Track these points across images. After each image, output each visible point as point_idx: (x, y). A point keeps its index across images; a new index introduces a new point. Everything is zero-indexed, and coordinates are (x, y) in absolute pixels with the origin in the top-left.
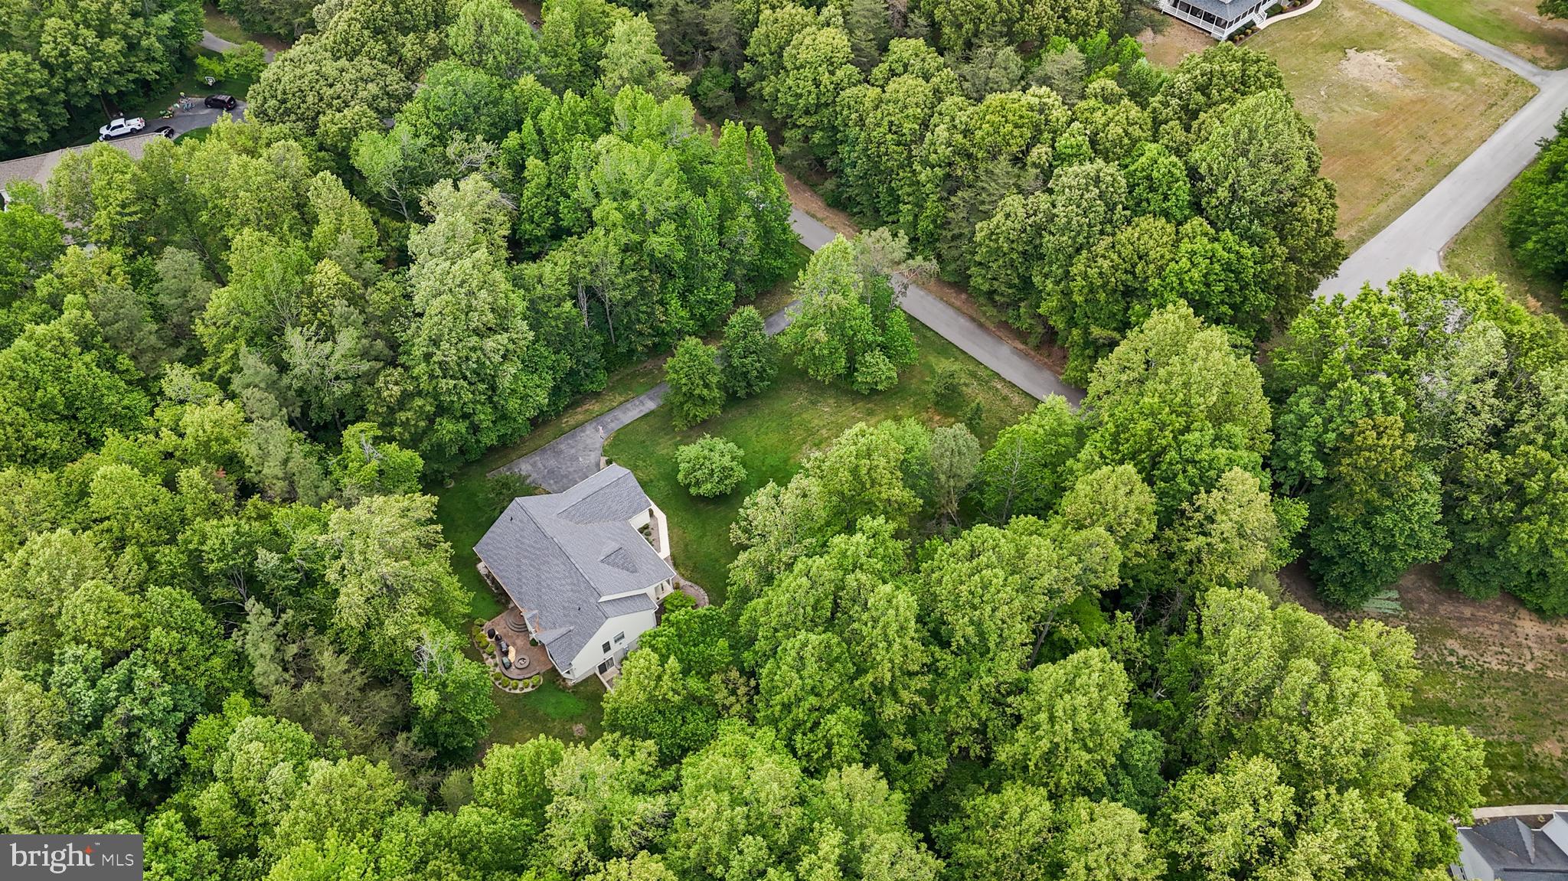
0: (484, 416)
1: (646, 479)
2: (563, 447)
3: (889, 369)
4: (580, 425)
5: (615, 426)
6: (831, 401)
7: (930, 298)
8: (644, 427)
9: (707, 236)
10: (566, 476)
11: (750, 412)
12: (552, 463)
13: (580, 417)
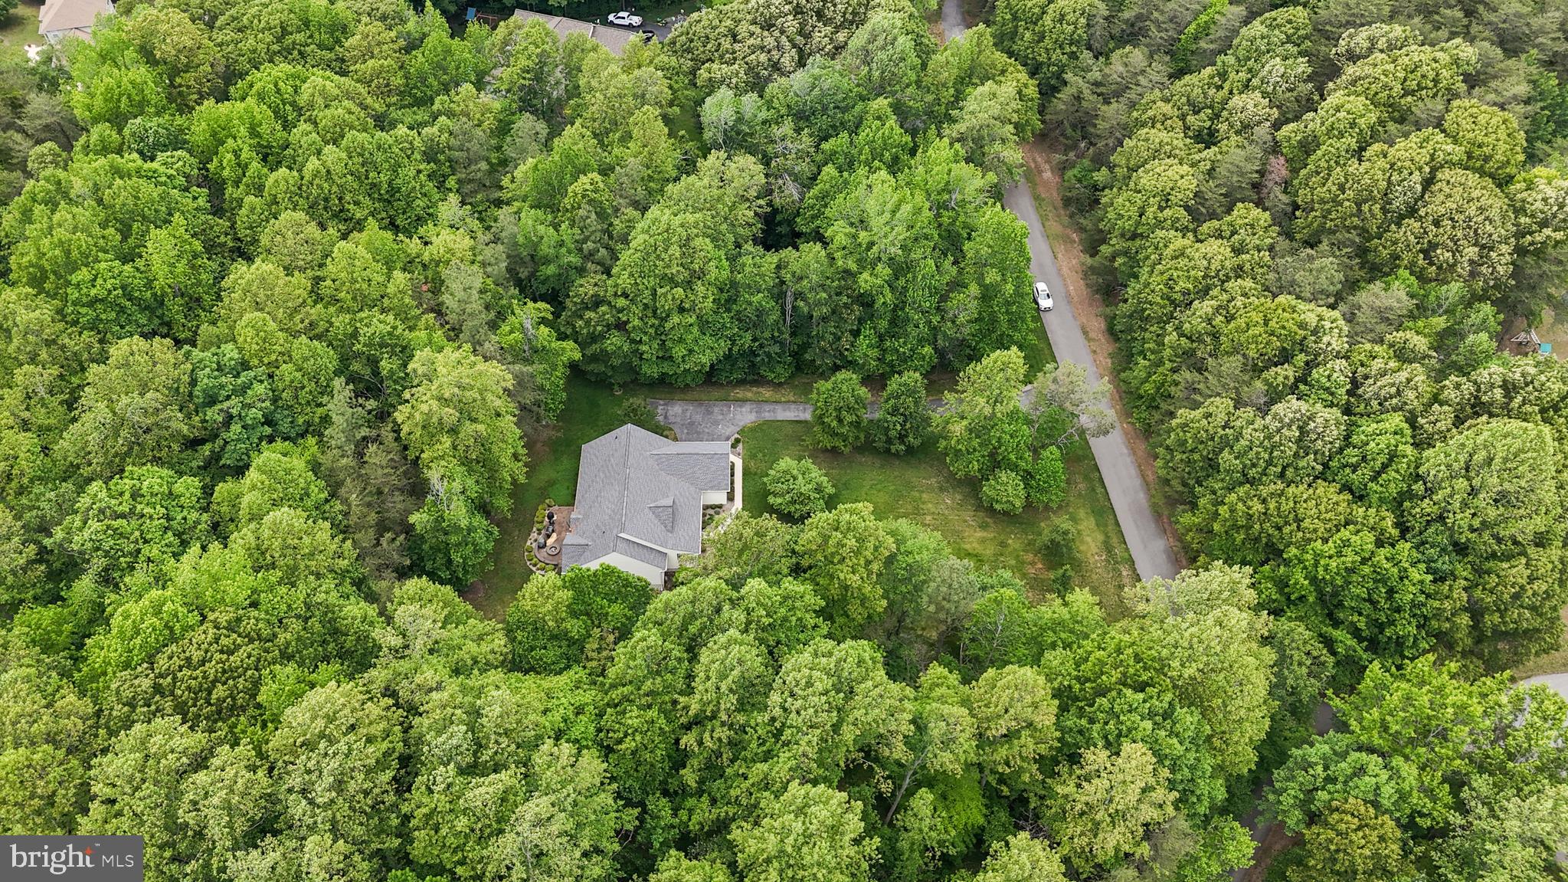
1: (753, 470)
2: (716, 410)
3: (1017, 496)
4: (744, 401)
5: (768, 416)
6: (958, 497)
7: (1129, 460)
8: (789, 429)
10: (698, 433)
11: (882, 467)
12: (698, 418)
13: (749, 395)
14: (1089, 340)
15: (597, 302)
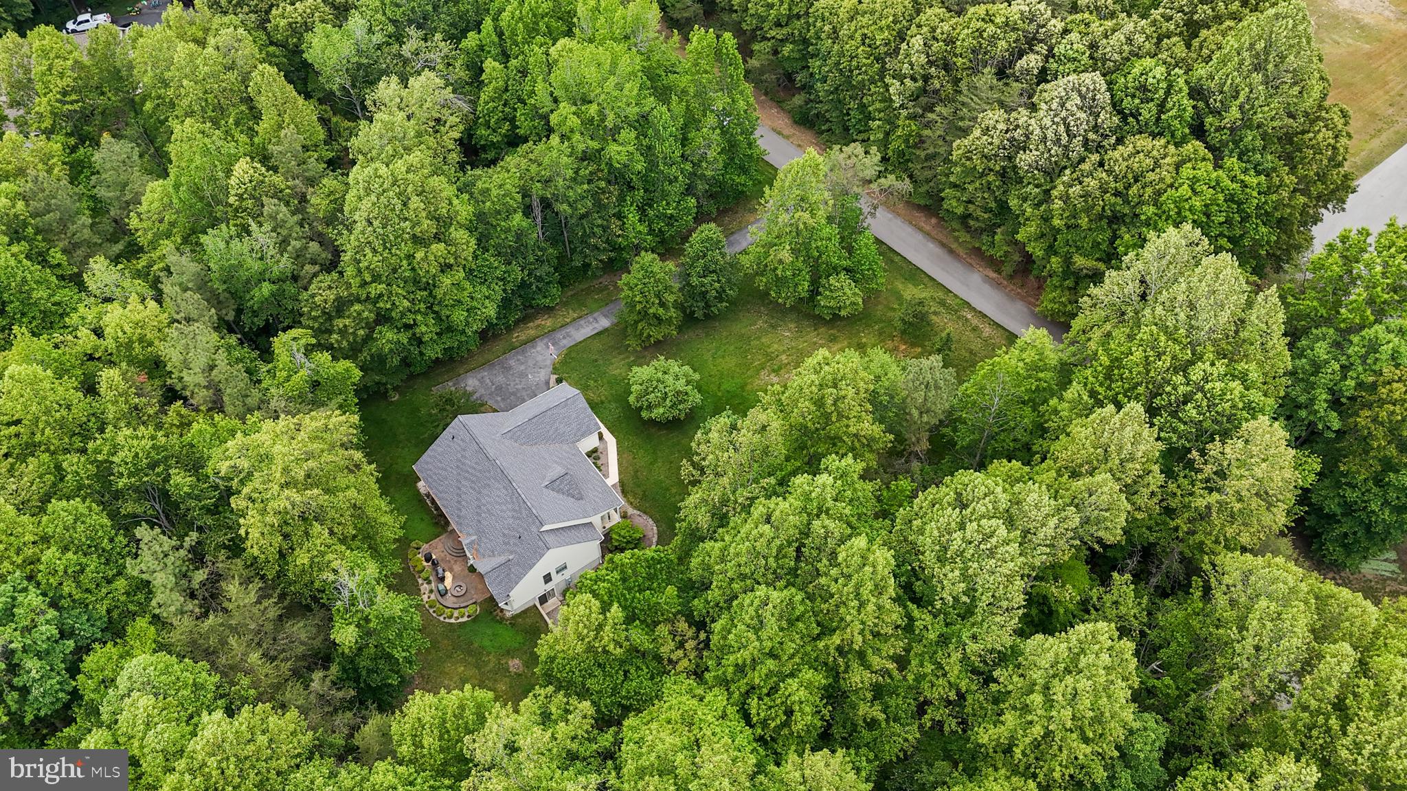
0: (427, 328)
1: (597, 399)
2: (512, 362)
3: (855, 294)
4: (531, 341)
5: (567, 343)
6: (792, 326)
7: (899, 222)
8: (597, 345)
9: (668, 147)
10: (514, 394)
11: (707, 335)
12: (500, 379)
13: (532, 332)
14: (787, 137)
15: (341, 306)
